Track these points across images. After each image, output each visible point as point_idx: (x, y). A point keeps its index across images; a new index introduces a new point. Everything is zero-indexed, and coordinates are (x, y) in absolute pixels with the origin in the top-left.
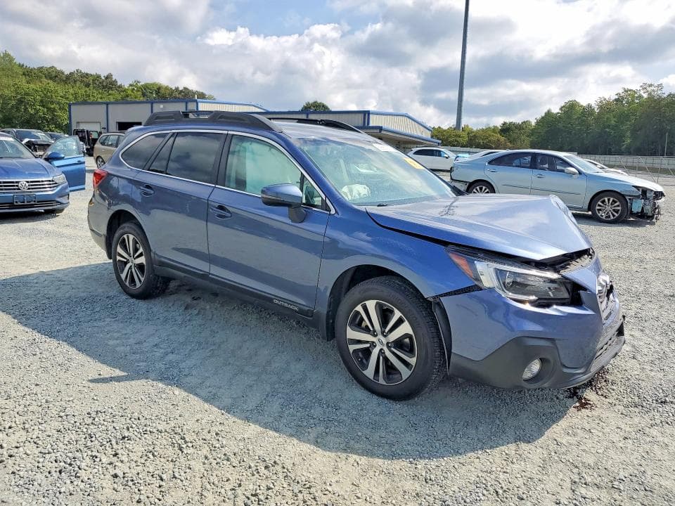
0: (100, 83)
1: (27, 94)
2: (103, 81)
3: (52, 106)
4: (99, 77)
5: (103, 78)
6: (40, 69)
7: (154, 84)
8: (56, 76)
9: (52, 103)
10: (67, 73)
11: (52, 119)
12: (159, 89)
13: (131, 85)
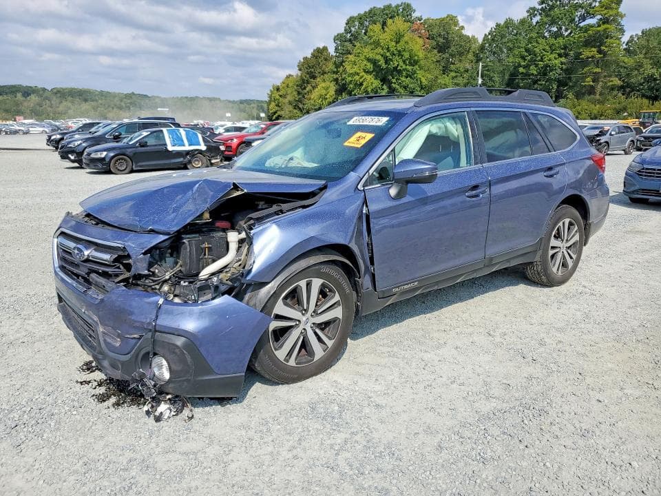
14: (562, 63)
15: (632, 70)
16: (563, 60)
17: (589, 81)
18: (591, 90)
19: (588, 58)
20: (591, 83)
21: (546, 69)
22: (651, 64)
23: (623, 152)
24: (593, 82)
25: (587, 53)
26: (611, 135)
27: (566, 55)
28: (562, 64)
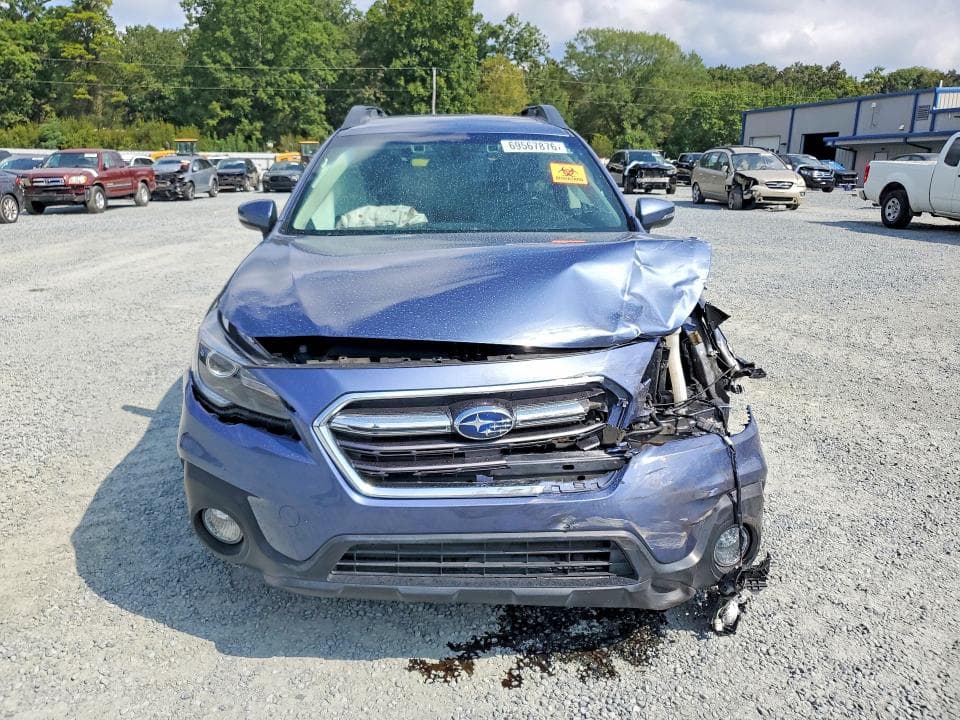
0: (819, 78)
1: (703, 104)
2: (824, 74)
3: (731, 118)
4: (819, 68)
5: (825, 70)
6: (745, 70)
7: (914, 69)
8: (763, 76)
9: (732, 113)
10: (780, 69)
11: (730, 135)
12: (920, 76)
13: (867, 76)
14: (34, 61)
15: (130, 82)
16: (34, 56)
17: (82, 93)
18: (88, 108)
19: (73, 58)
20: (88, 96)
21: (8, 69)
22: (154, 76)
23: (207, 195)
24: (90, 94)
25: (71, 50)
26: (193, 171)
27: (35, 49)
28: (34, 63)
